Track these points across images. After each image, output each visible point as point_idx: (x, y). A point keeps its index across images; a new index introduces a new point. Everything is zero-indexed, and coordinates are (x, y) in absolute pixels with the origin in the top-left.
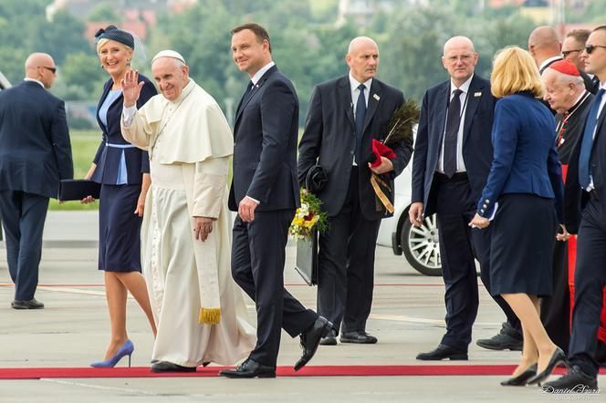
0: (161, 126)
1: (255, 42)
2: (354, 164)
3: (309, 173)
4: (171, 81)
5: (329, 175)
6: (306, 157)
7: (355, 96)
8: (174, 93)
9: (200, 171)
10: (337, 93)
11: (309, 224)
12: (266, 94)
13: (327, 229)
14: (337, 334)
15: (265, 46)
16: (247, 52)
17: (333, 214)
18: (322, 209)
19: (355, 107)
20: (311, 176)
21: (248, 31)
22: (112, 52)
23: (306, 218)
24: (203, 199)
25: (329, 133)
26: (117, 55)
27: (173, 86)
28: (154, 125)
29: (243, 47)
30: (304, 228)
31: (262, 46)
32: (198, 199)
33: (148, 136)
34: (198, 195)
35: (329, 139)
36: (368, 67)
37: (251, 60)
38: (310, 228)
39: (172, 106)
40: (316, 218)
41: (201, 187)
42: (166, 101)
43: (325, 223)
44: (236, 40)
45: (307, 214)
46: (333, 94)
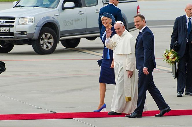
0: (117, 43)
1: (141, 20)
2: (187, 42)
3: (174, 45)
4: (119, 30)
5: (180, 45)
6: (173, 40)
7: (188, 21)
8: (120, 34)
9: (128, 57)
10: (182, 21)
11: (174, 60)
12: (144, 35)
13: (179, 62)
14: (183, 93)
15: (144, 21)
16: (138, 23)
17: (181, 57)
18: (178, 56)
19: (188, 24)
20: (175, 45)
21: (139, 17)
22: (105, 20)
23: (173, 58)
24: (129, 65)
25: (180, 33)
26: (106, 21)
27: (120, 32)
28: (115, 43)
29: (137, 22)
30: (172, 61)
31: (143, 21)
32: (128, 65)
33: (113, 46)
34: (127, 64)
35: (180, 34)
36: (191, 13)
37: (140, 25)
38: (174, 61)
39: (120, 37)
40: (176, 58)
41: (129, 62)
42: (118, 36)
43: (178, 60)
44: (135, 20)
45: (173, 57)
46: (181, 21)
